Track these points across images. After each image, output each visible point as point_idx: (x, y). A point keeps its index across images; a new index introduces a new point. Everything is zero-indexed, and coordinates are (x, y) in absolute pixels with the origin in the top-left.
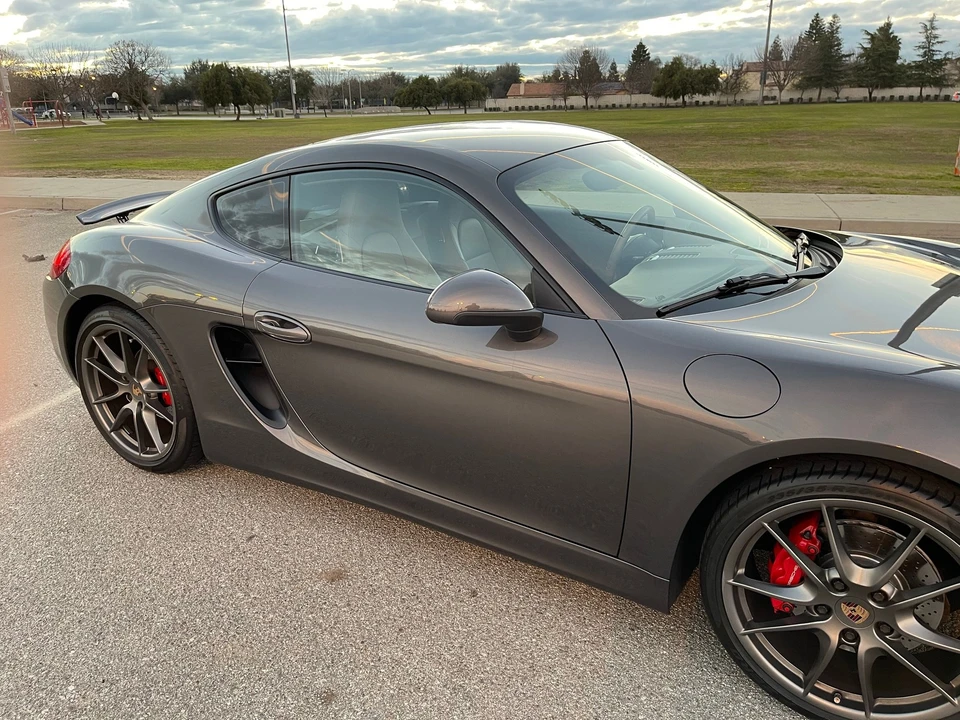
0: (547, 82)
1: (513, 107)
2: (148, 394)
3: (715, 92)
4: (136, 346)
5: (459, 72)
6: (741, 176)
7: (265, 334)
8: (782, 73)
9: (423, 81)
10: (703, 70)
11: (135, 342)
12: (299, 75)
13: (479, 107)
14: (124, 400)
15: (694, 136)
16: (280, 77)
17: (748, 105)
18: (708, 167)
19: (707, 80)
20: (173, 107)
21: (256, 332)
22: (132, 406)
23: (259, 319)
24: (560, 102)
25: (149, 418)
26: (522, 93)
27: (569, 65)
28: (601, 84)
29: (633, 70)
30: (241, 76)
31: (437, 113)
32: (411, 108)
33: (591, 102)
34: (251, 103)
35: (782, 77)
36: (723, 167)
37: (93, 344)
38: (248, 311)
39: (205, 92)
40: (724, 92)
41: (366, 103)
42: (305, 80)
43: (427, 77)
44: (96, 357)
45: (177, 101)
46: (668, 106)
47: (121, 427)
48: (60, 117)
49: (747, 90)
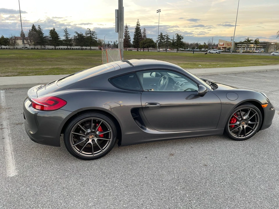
7: (146, 108)
17: (19, 49)
22: (90, 142)
23: (147, 104)
40: (11, 45)
49: (18, 45)
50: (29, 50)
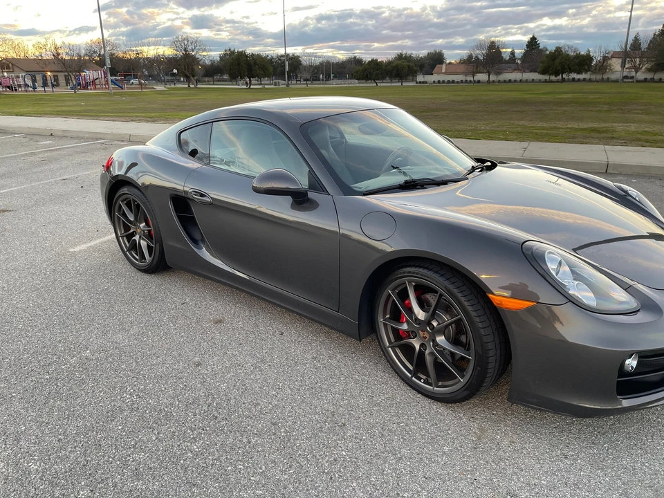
0: (462, 63)
1: (436, 81)
2: (144, 231)
3: (586, 71)
4: (138, 206)
5: (400, 57)
6: (579, 133)
7: (193, 200)
8: (638, 59)
9: (374, 63)
10: (578, 56)
11: (138, 204)
12: (292, 58)
13: (413, 81)
14: (133, 234)
15: (560, 103)
16: (279, 59)
17: (612, 81)
18: (558, 126)
19: (582, 63)
20: (211, 79)
21: (189, 199)
22: (137, 238)
23: (191, 192)
24: (470, 78)
25: (144, 243)
26: (443, 71)
27: (478, 52)
28: (501, 65)
29: (526, 56)
30: (254, 59)
31: (382, 84)
32: (364, 81)
33: (493, 78)
34: (260, 77)
35: (638, 62)
36: (569, 126)
37: (120, 206)
38: (186, 189)
39: (230, 69)
40: (594, 72)
41: (334, 77)
42: (295, 62)
43: (377, 60)
44: (122, 212)
45: (214, 75)
46: (551, 82)
47: (132, 250)
48: (141, 84)
49: (612, 72)
50: (617, 83)
